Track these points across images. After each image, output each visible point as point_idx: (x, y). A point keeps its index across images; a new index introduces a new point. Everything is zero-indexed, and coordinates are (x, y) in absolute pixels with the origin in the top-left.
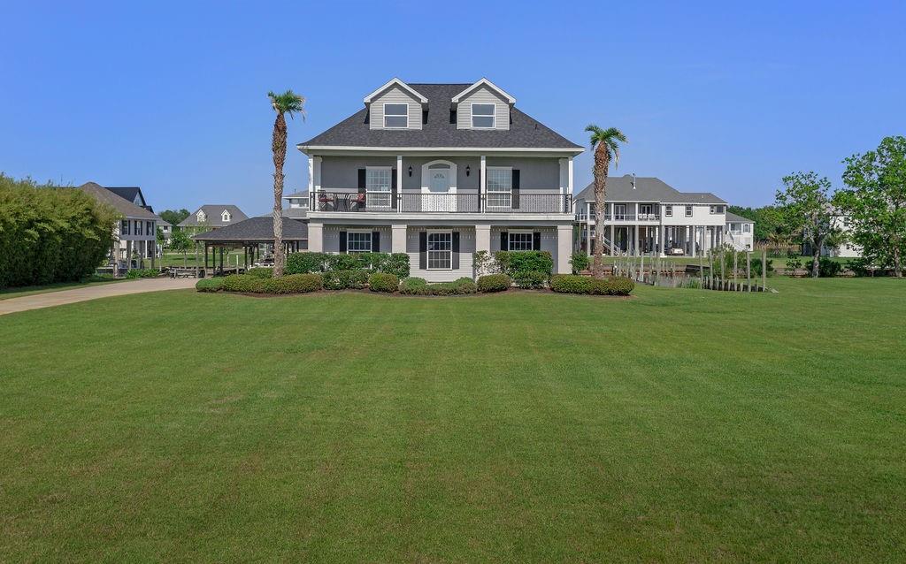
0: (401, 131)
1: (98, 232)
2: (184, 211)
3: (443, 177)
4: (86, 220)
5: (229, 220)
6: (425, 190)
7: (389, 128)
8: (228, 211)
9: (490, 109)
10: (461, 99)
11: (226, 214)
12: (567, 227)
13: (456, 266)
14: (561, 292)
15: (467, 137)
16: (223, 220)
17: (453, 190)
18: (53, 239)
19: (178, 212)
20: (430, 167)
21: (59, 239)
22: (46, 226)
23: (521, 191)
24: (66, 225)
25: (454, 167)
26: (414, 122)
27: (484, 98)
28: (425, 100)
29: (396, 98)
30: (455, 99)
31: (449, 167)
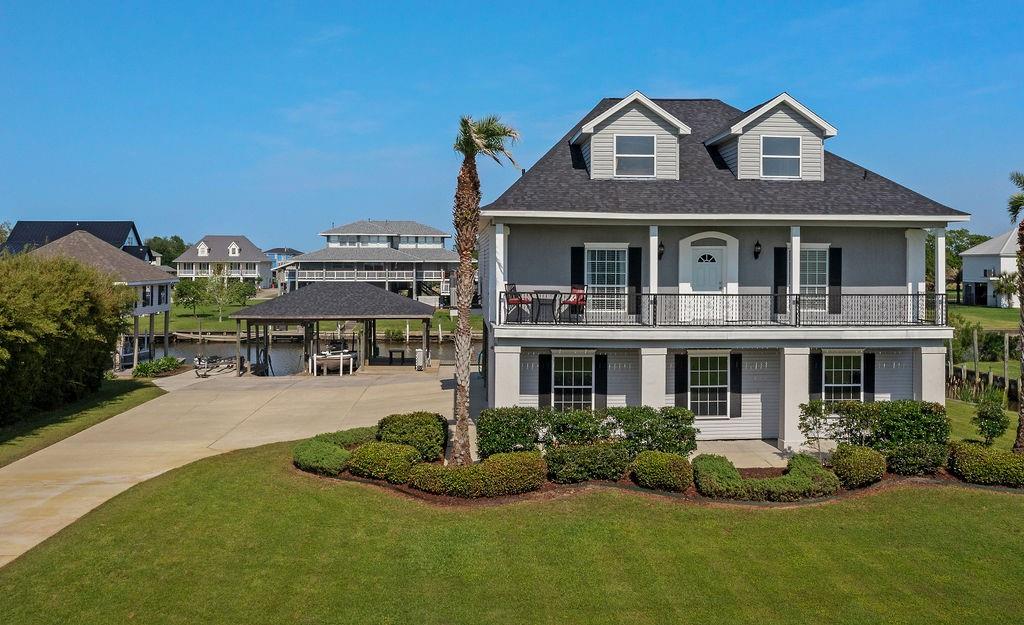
0: (645, 183)
1: (102, 328)
2: (176, 238)
3: (713, 261)
4: (83, 311)
5: (237, 254)
6: (685, 288)
7: (624, 177)
8: (237, 243)
9: (792, 145)
10: (746, 129)
11: (234, 246)
12: (935, 349)
13: (737, 413)
14: (979, 483)
15: (757, 194)
16: (231, 254)
17: (733, 288)
18: (32, 352)
19: (169, 239)
20: (693, 244)
21: (41, 351)
22: (21, 334)
23: (845, 290)
24: (52, 328)
25: (733, 243)
26: (666, 165)
27: (782, 127)
28: (685, 130)
29: (635, 126)
30: (736, 129)
31: (724, 243)
